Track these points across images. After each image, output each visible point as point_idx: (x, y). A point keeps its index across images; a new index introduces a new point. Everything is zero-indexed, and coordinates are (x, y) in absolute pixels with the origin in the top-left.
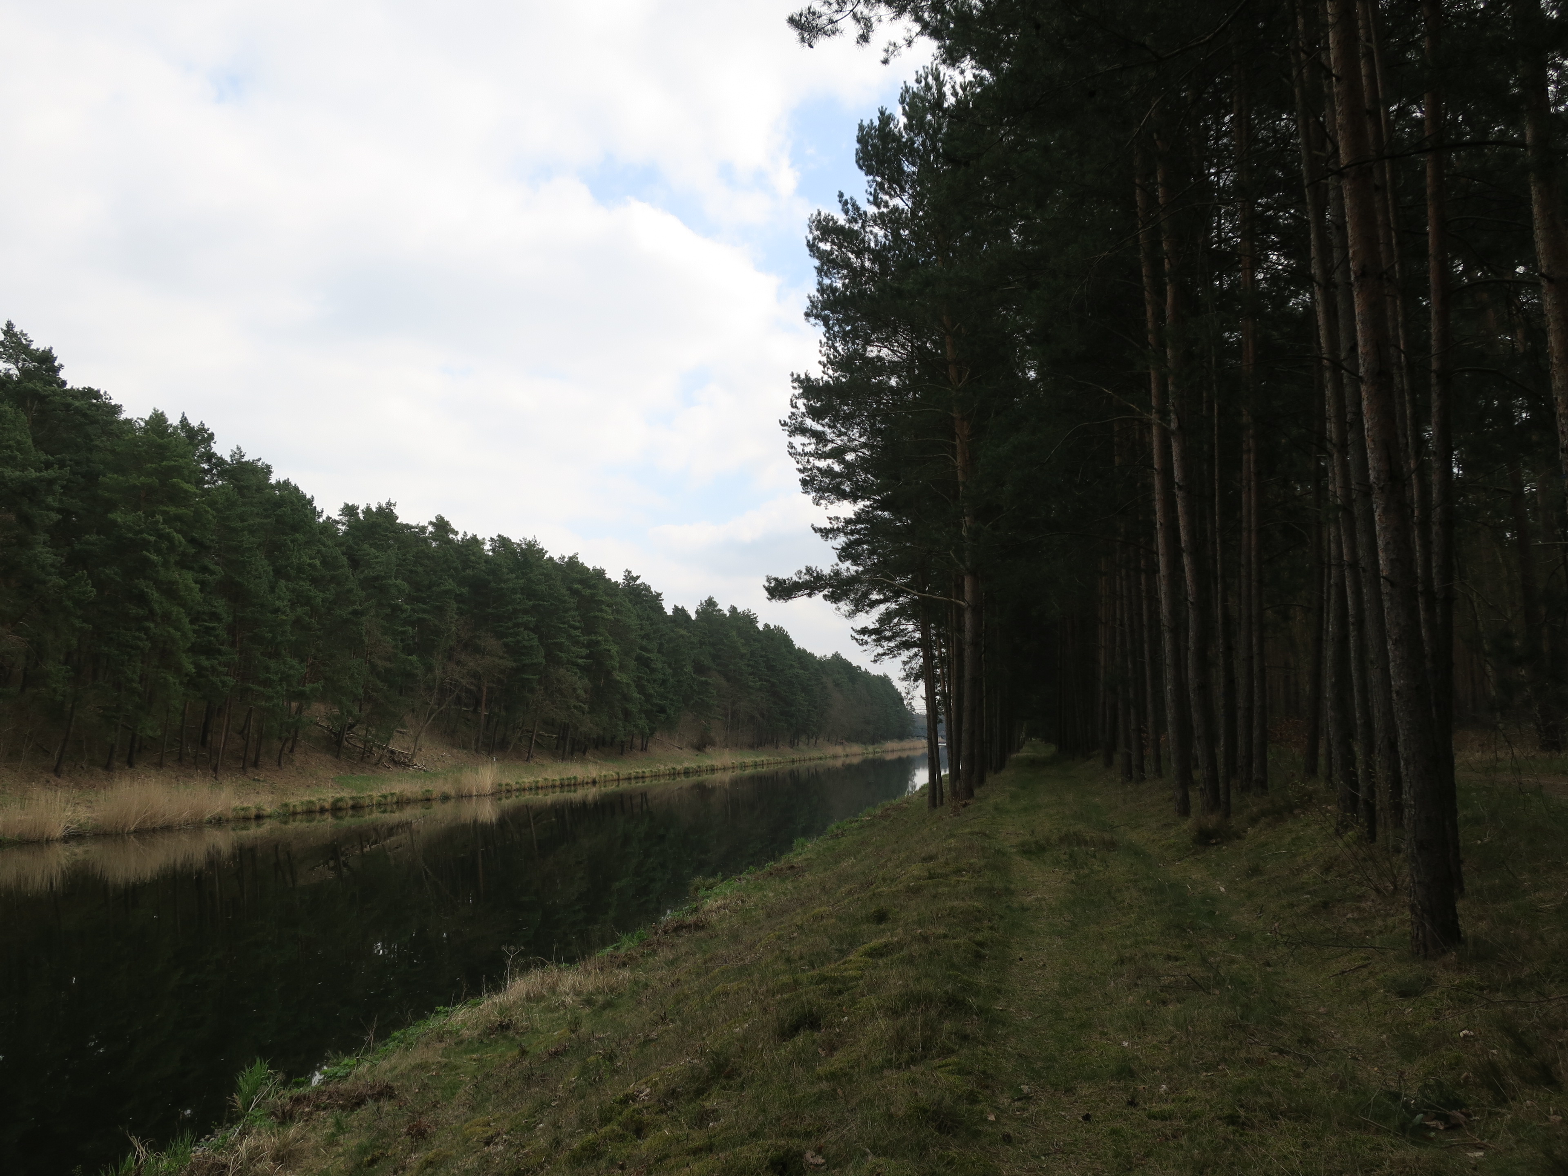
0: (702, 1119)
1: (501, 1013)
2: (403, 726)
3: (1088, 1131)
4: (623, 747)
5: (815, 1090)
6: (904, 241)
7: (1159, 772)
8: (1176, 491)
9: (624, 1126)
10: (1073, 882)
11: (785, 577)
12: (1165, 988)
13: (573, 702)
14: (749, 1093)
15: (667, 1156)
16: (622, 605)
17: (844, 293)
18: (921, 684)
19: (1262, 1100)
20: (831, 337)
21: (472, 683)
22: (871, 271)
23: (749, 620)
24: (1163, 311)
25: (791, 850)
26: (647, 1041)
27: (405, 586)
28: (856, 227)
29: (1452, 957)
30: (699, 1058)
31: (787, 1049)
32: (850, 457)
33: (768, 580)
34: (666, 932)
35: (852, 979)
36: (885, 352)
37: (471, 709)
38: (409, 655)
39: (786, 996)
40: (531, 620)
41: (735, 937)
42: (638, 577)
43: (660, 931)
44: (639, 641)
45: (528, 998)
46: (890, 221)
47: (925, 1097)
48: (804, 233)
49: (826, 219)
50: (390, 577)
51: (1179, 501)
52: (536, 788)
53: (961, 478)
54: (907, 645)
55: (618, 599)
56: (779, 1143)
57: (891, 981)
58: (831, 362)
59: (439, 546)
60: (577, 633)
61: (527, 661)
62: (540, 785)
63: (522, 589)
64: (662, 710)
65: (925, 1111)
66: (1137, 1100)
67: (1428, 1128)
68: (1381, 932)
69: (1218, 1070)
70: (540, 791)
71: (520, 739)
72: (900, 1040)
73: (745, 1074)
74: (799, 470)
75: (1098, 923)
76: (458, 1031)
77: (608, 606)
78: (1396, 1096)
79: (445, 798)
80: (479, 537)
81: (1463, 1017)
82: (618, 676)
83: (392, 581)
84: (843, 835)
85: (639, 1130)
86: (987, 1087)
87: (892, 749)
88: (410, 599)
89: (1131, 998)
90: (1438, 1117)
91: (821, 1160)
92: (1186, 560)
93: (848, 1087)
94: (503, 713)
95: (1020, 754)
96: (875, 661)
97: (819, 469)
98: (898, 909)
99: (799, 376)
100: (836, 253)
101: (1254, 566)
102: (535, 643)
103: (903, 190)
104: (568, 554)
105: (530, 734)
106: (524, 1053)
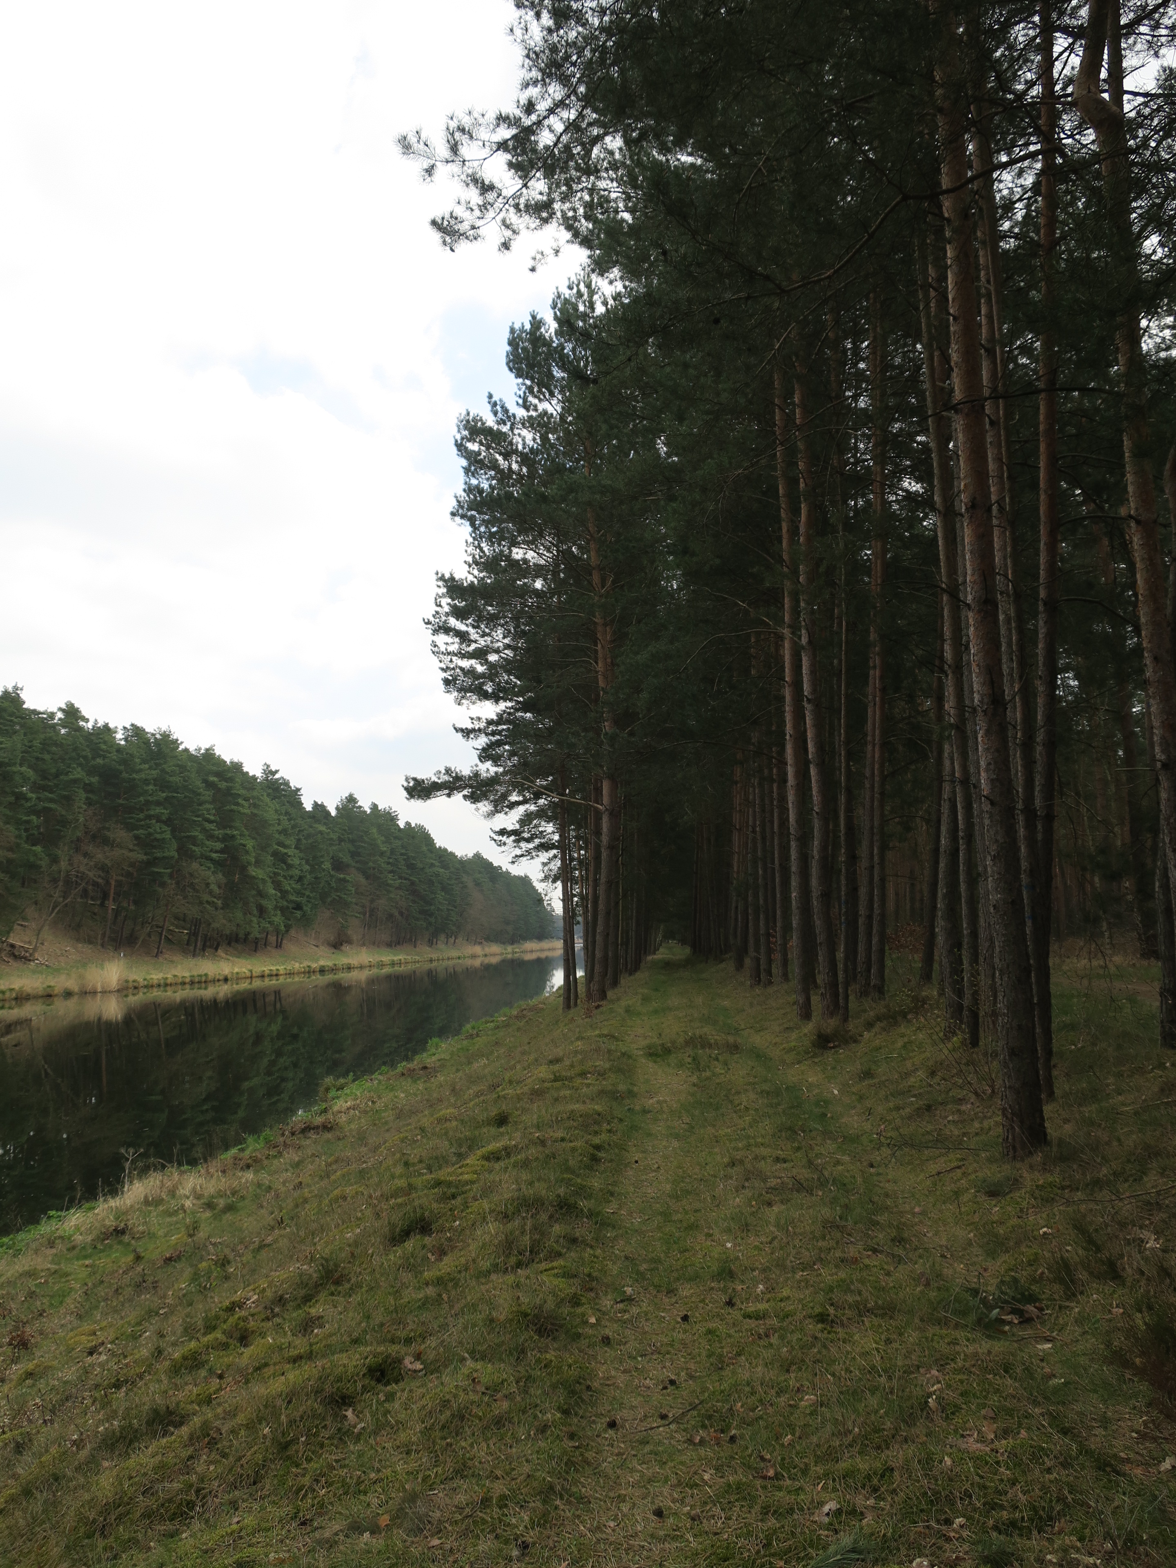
0: (307, 1326)
1: (117, 1219)
2: (24, 919)
3: (685, 1331)
4: (256, 943)
5: (421, 1296)
6: (552, 446)
7: (786, 977)
8: (805, 704)
9: (229, 1334)
10: (694, 1085)
11: (424, 777)
12: (772, 1190)
13: (206, 897)
14: (356, 1299)
15: (266, 1365)
16: (259, 799)
17: (490, 494)
18: (559, 884)
19: (850, 1299)
20: (478, 537)
21: (99, 876)
22: (519, 474)
23: (390, 818)
24: (797, 528)
25: (424, 1050)
26: (262, 1246)
27: (30, 773)
28: (505, 429)
29: (1038, 1158)
30: (309, 1264)
31: (397, 1254)
32: (493, 658)
33: (407, 780)
34: (293, 1134)
35: (467, 1183)
36: (530, 555)
37: (98, 902)
38: (33, 845)
39: (399, 1200)
40: (165, 812)
41: (362, 1138)
42: (277, 771)
43: (287, 1133)
44: (277, 836)
45: (146, 1202)
46: (539, 424)
47: (527, 1300)
48: (452, 432)
49: (474, 419)
50: (15, 764)
51: (807, 713)
52: (165, 985)
53: (601, 684)
54: (545, 847)
55: (255, 793)
56: (379, 1350)
57: (505, 1186)
58: (476, 562)
59: (68, 734)
60: (212, 826)
61: (158, 855)
62: (169, 981)
63: (155, 780)
64: (298, 907)
65: (526, 1315)
66: (734, 1300)
67: (1003, 1322)
68: (977, 1134)
69: (815, 1270)
70: (168, 988)
71: (149, 935)
72: (508, 1245)
73: (353, 1280)
74: (442, 669)
75: (714, 1126)
76: (71, 1236)
77: (245, 800)
78: (975, 1292)
79: (68, 994)
80: (111, 726)
81: (1044, 1216)
82: (253, 871)
83: (17, 768)
84: (478, 1035)
85: (244, 1339)
86: (591, 1290)
87: (531, 950)
88: (36, 787)
89: (737, 1200)
90: (1014, 1311)
91: (418, 1366)
92: (813, 771)
93: (453, 1293)
94: (132, 907)
95: (655, 957)
96: (513, 862)
97: (462, 669)
98: (519, 1112)
99: (443, 575)
100: (484, 454)
101: (877, 779)
102: (168, 836)
103: (552, 395)
104: (204, 746)
105: (159, 930)
106: (138, 1258)
